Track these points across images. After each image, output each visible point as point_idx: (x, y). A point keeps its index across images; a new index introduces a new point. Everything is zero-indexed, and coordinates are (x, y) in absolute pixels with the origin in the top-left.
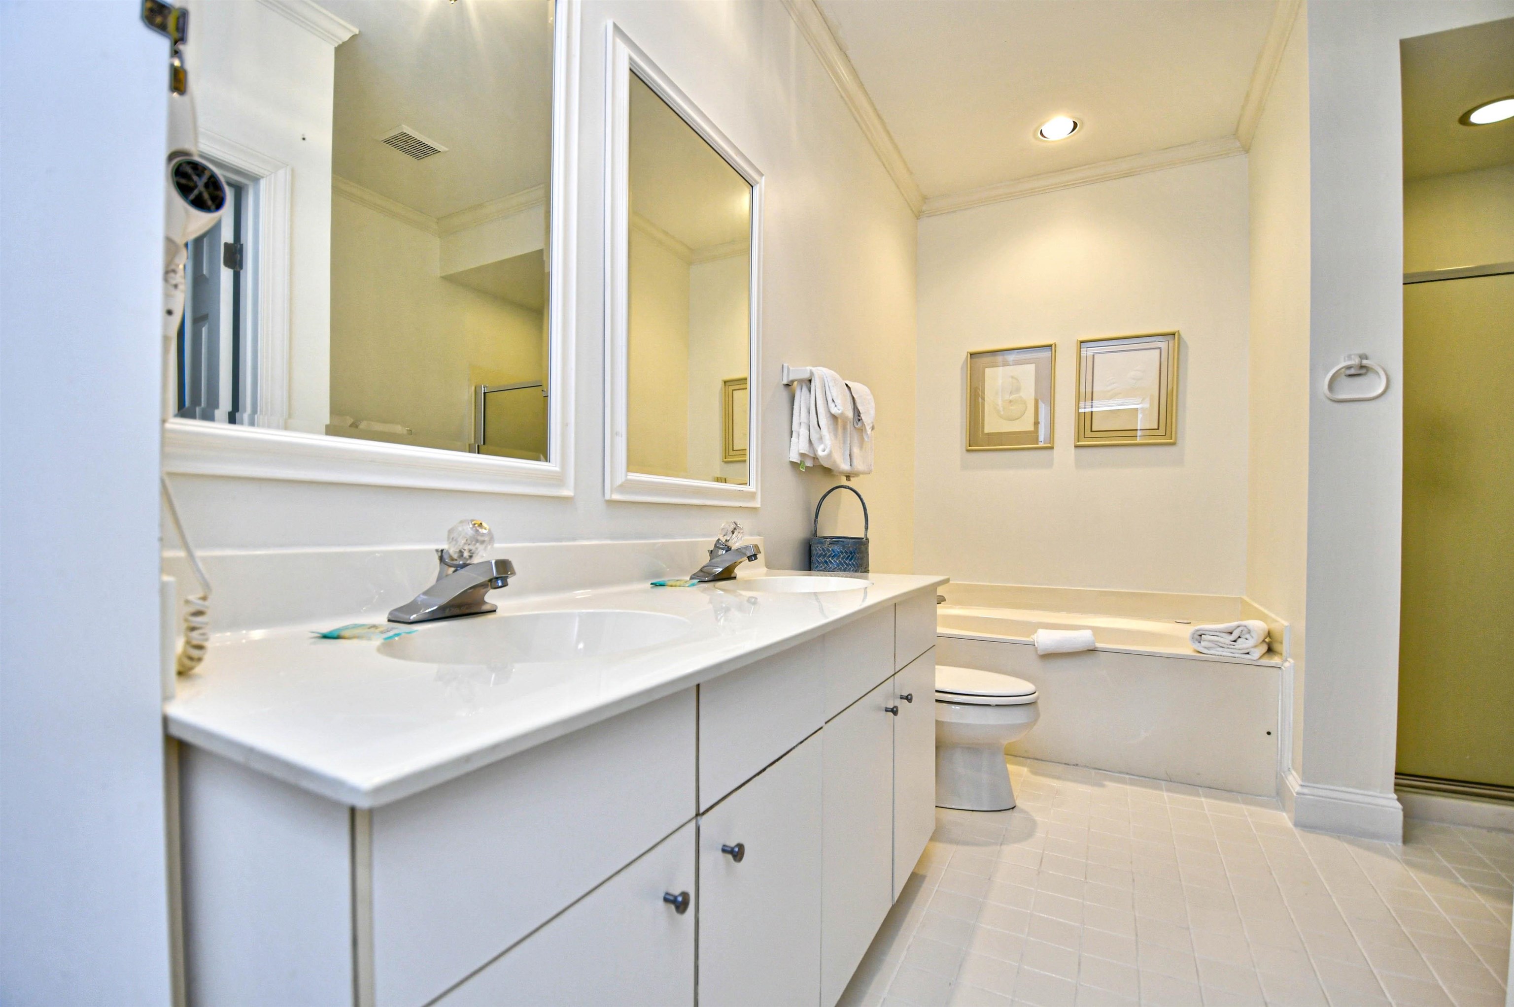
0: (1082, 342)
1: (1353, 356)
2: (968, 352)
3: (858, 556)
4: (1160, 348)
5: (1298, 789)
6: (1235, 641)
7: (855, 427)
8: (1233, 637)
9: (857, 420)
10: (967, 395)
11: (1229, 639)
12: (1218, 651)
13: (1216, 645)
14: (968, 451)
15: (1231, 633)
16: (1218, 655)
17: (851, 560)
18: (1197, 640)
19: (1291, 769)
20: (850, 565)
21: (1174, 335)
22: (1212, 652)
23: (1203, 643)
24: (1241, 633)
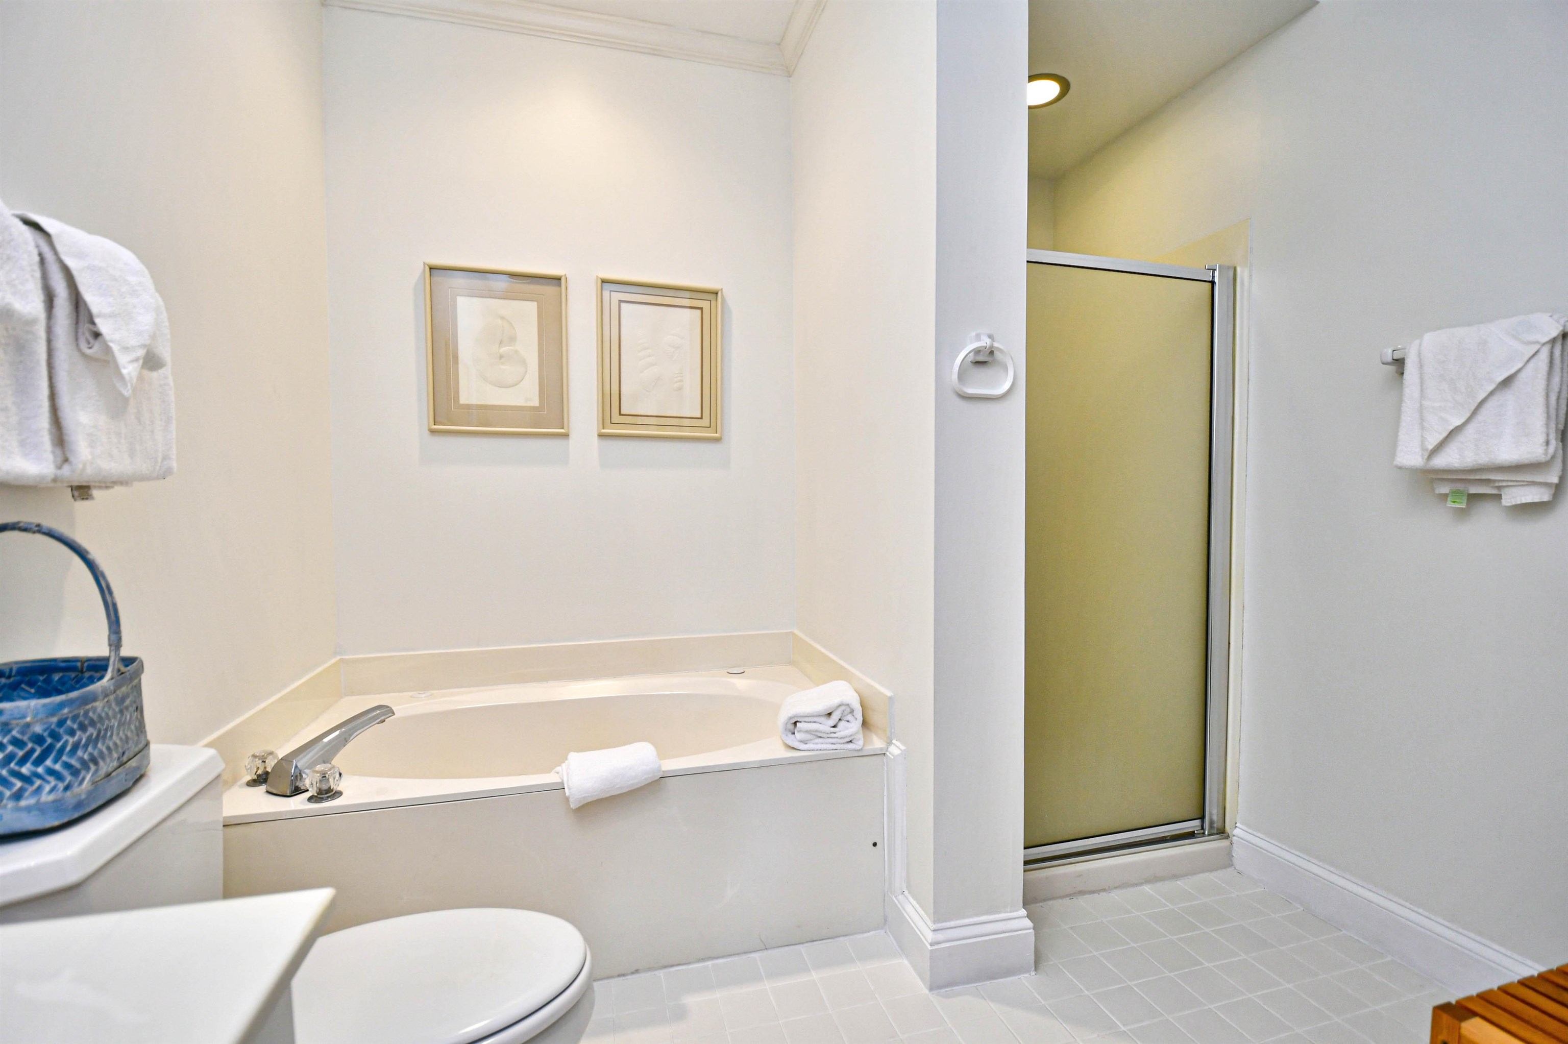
0: (604, 281)
1: (982, 337)
2: (424, 263)
3: (71, 740)
4: (701, 309)
5: (930, 936)
6: (834, 727)
7: (83, 355)
8: (832, 722)
9: (88, 335)
10: (426, 335)
11: (825, 725)
12: (817, 744)
13: (814, 735)
14: (433, 432)
15: (830, 714)
16: (817, 750)
17: (39, 761)
18: (790, 731)
19: (906, 893)
20: (39, 776)
21: (717, 293)
22: (810, 746)
23: (798, 736)
24: (842, 714)
